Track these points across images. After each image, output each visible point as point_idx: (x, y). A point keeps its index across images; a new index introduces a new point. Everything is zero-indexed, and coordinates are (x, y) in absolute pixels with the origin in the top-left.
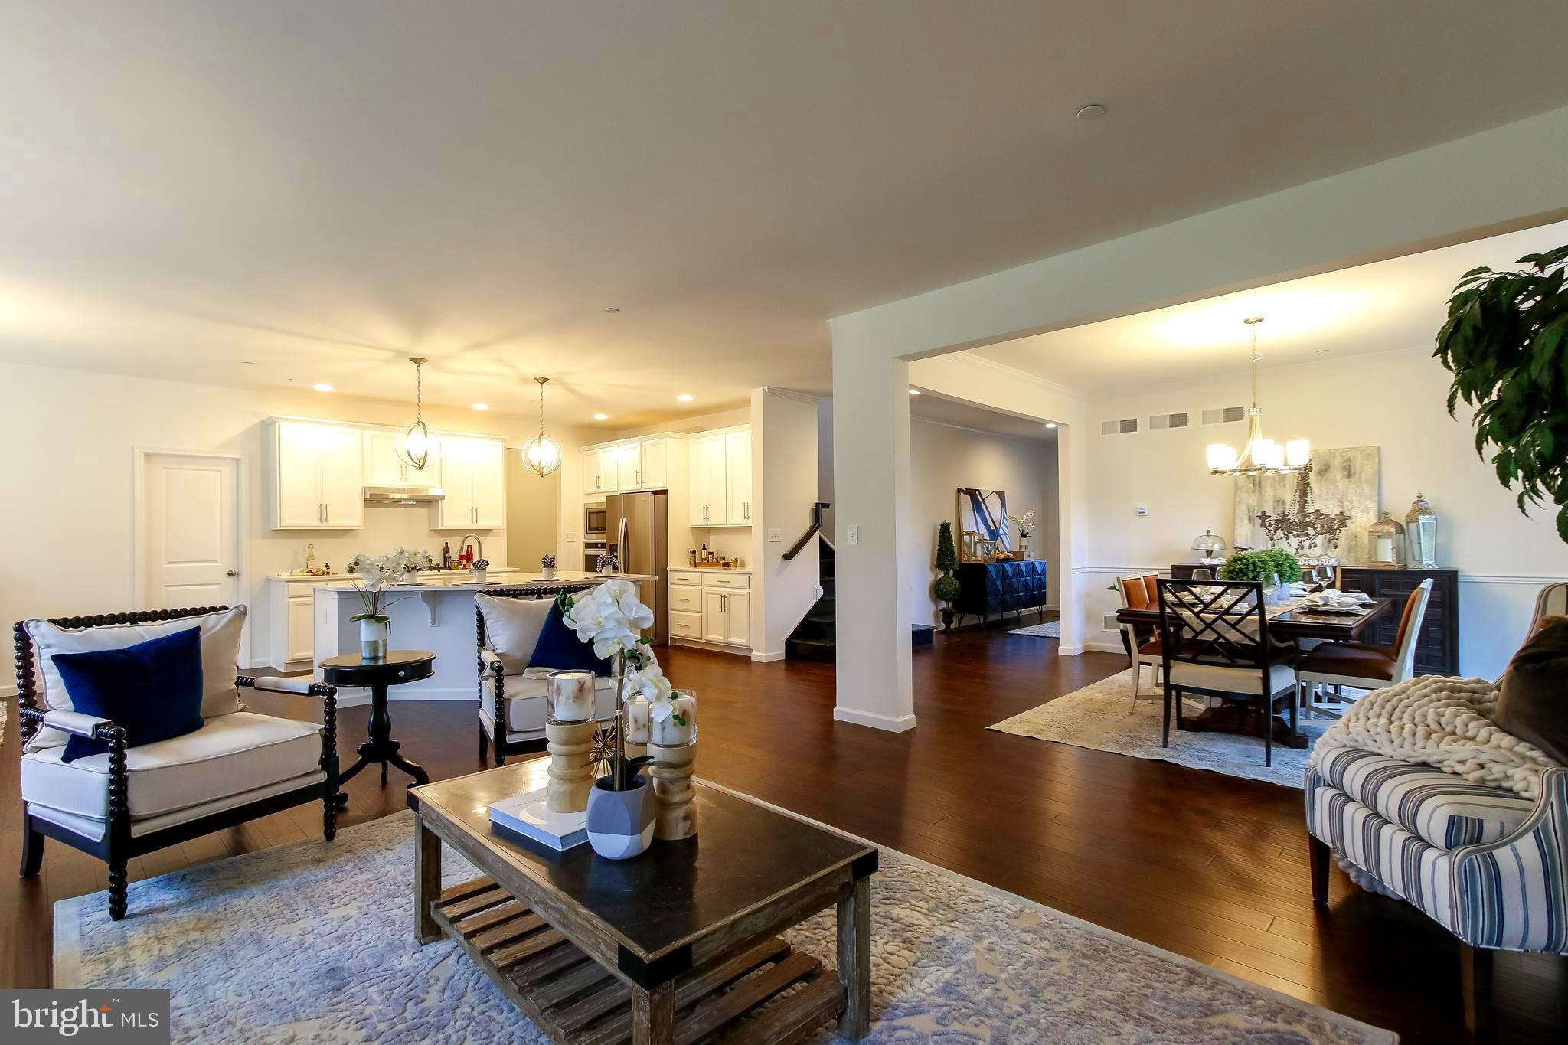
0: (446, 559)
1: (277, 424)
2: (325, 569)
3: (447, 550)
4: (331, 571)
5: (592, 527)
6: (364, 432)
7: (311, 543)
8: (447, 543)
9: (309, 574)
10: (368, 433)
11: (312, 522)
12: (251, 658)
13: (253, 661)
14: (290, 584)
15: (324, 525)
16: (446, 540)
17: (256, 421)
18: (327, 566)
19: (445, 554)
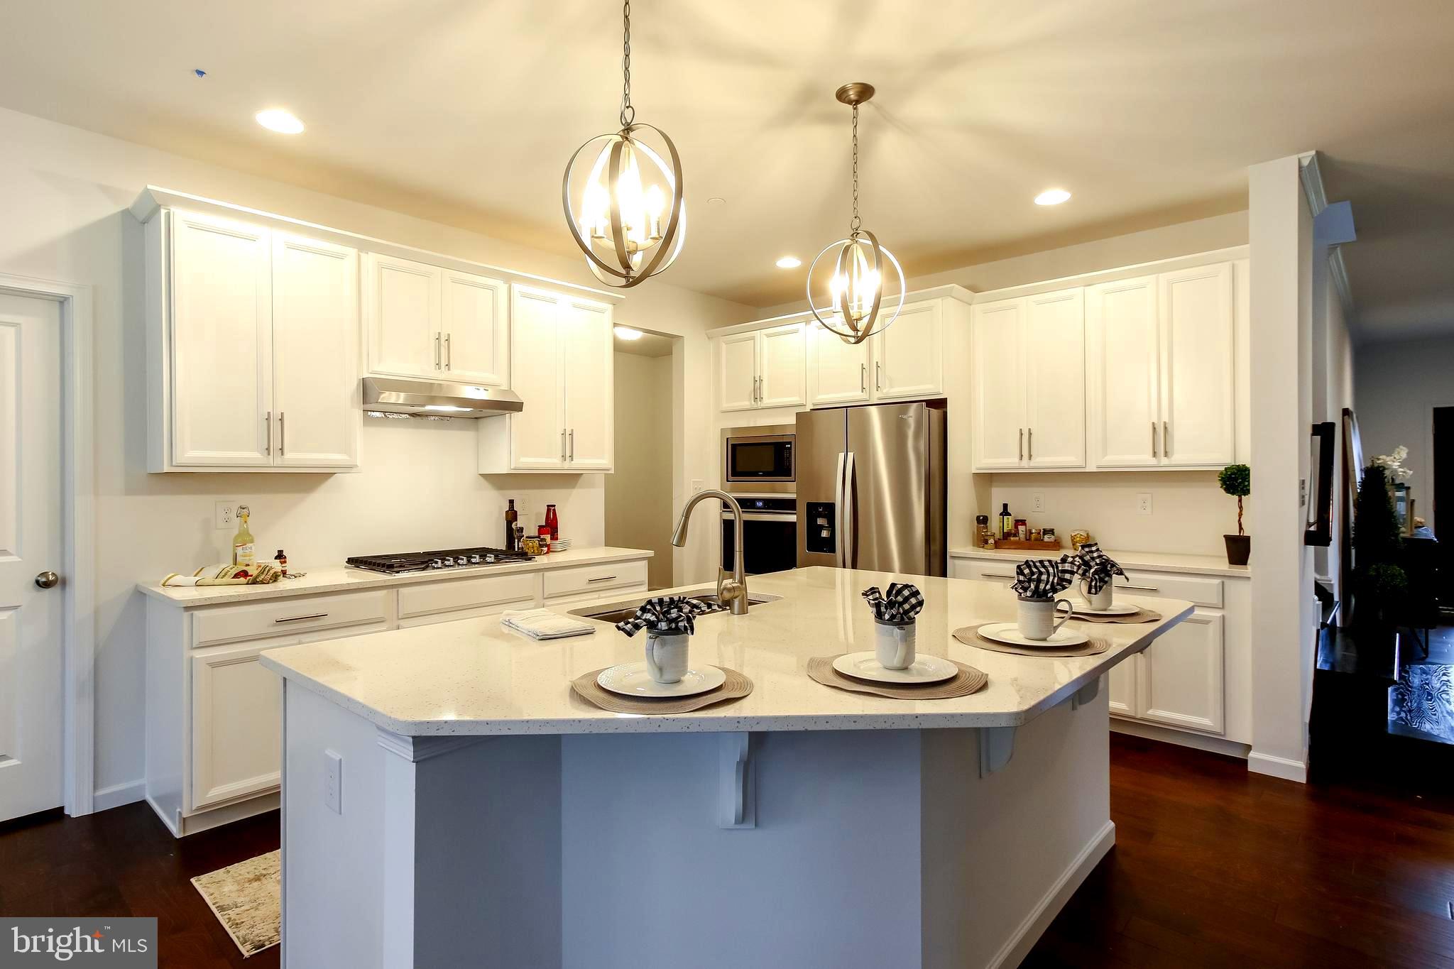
0: (512, 534)
1: (163, 212)
2: (277, 566)
3: (512, 516)
4: (289, 567)
5: (739, 469)
6: (363, 255)
7: (244, 505)
8: (511, 502)
9: (242, 580)
10: (370, 259)
11: (248, 456)
12: (95, 787)
13: (100, 792)
14: (197, 613)
15: (274, 463)
16: (513, 494)
17: (110, 208)
18: (280, 556)
19: (509, 523)
